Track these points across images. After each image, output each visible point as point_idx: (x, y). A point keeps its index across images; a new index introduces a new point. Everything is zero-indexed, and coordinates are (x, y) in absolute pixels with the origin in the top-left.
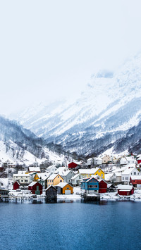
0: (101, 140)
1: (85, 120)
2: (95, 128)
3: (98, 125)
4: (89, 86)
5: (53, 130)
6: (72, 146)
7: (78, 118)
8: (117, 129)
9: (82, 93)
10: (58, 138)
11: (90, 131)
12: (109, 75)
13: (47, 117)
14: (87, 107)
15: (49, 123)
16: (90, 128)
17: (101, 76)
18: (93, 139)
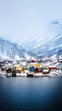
0: (52, 51)
1: (46, 42)
2: (50, 46)
3: (51, 44)
4: (48, 27)
5: (33, 46)
6: (40, 53)
7: (43, 41)
8: (59, 46)
9: (45, 31)
10: (35, 50)
11: (47, 47)
12: (57, 23)
13: (31, 41)
14: (47, 37)
15: (32, 43)
16: (48, 46)
17: (53, 23)
18: (49, 50)
